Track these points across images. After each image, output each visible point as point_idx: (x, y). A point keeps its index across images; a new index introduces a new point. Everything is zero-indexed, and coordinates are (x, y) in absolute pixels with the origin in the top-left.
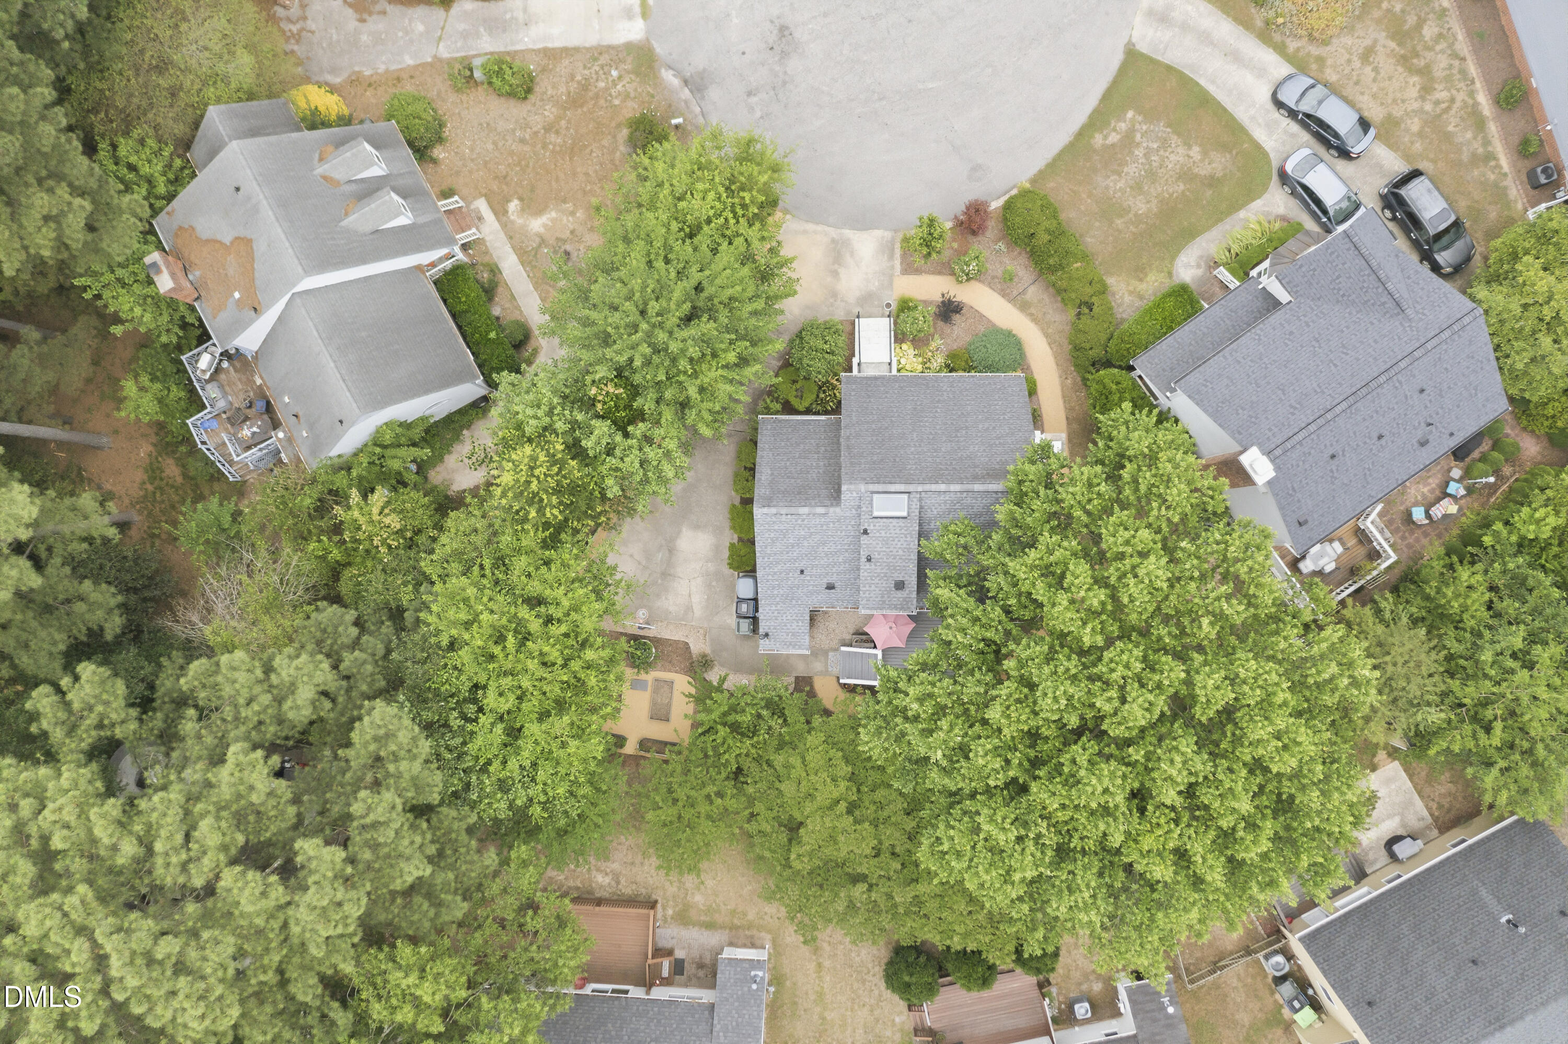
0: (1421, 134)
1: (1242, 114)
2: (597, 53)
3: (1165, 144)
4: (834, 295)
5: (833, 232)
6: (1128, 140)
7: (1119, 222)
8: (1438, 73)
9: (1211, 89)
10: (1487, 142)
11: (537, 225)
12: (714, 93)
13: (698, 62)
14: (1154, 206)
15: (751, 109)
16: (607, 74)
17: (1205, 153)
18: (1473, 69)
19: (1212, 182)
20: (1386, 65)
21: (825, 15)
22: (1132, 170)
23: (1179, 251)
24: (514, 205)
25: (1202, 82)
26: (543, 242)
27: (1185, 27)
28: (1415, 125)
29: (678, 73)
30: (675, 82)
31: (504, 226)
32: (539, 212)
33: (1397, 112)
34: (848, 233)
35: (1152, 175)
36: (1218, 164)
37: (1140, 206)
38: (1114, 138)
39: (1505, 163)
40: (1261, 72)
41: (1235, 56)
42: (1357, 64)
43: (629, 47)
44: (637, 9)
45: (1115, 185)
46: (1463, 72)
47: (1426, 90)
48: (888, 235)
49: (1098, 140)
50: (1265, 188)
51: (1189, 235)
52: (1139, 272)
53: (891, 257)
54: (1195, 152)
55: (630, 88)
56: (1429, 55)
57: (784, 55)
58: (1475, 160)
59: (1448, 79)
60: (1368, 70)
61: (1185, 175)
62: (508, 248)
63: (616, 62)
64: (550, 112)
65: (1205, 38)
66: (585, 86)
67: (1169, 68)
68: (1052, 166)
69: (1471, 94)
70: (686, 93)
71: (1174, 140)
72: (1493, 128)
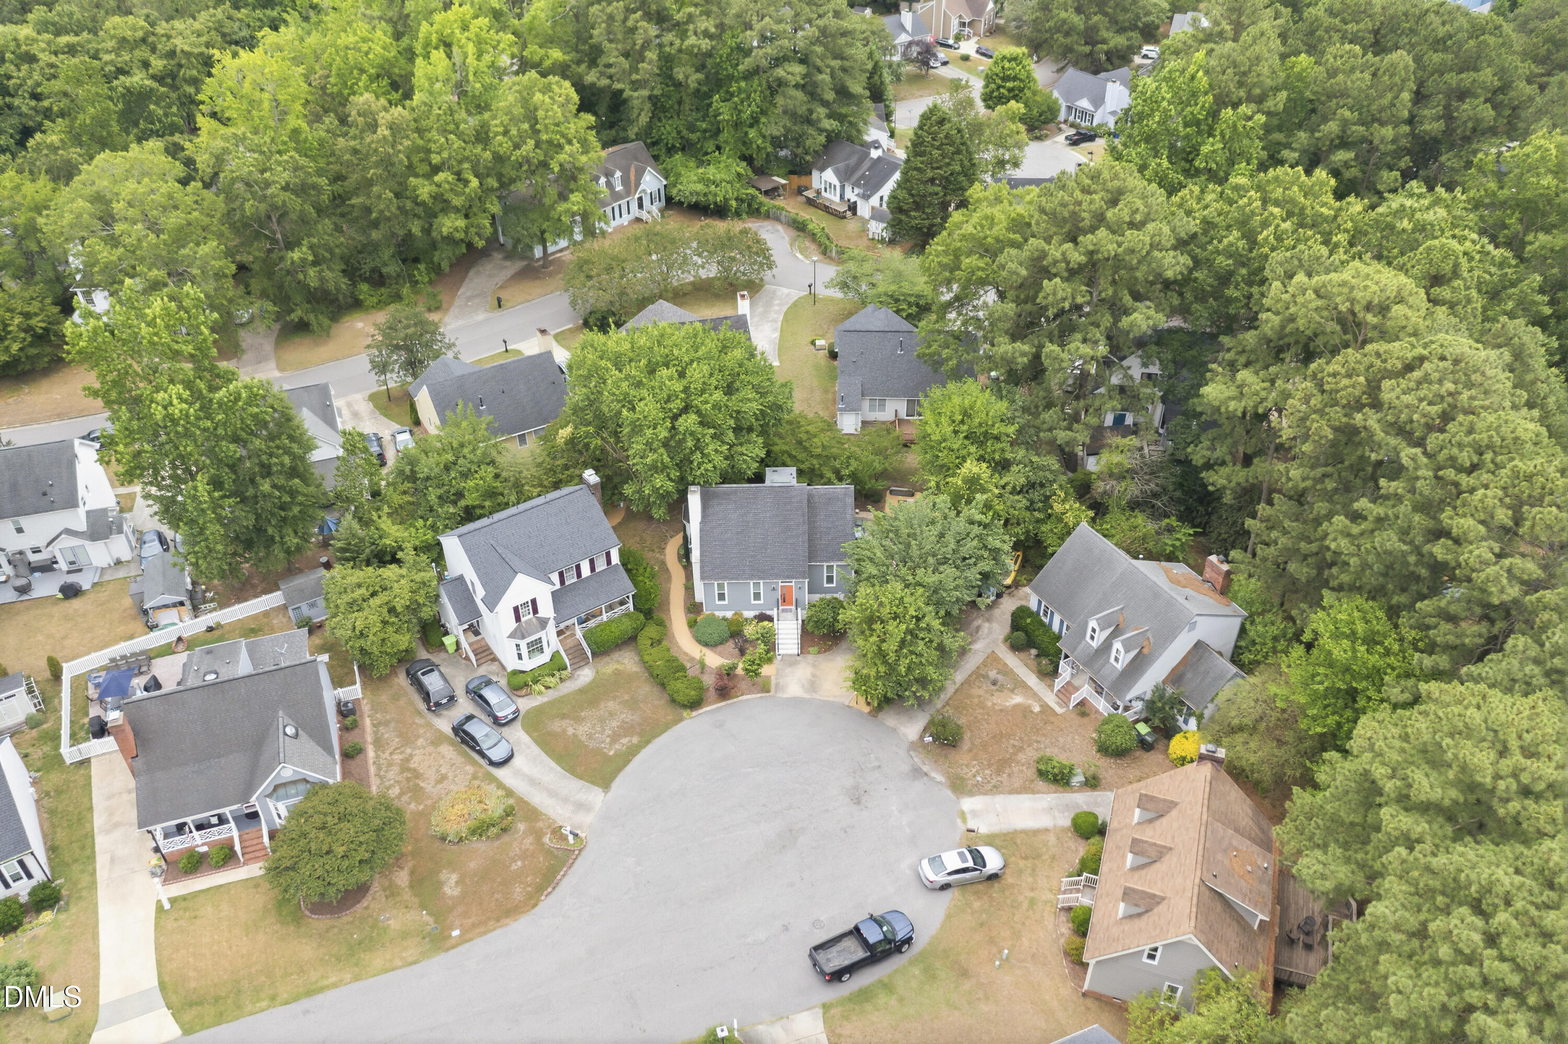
0: (418, 737)
1: (536, 750)
2: (996, 790)
3: (590, 736)
4: (814, 666)
5: (816, 696)
6: (615, 738)
7: (626, 697)
8: (396, 769)
9: (553, 765)
10: (375, 733)
11: (1018, 699)
12: (905, 768)
13: (919, 785)
14: (602, 705)
15: (877, 759)
16: (984, 778)
17: (564, 731)
18: (372, 770)
19: (563, 717)
20: (431, 775)
21: (827, 811)
22: (615, 724)
23: (591, 683)
24: (1037, 709)
25: (559, 769)
26: (1012, 691)
27: (565, 800)
28: (420, 742)
29: (932, 779)
30: (933, 774)
31: (1040, 700)
32: (1016, 706)
33: (430, 749)
34: (806, 696)
35: (602, 720)
36: (557, 726)
37: (611, 705)
38: (625, 741)
39: (368, 722)
40: (518, 773)
41: (533, 782)
42: (450, 775)
43: (971, 794)
44: (968, 816)
45: (627, 716)
46: (379, 768)
47: (408, 760)
48: (779, 695)
49: (635, 740)
50: (528, 712)
51: (582, 691)
52: (617, 673)
53: (777, 685)
54: (570, 731)
55: (966, 770)
56: (400, 778)
57: (856, 788)
58: (386, 724)
59: (390, 765)
60: (443, 771)
61: (579, 720)
62: (1035, 688)
63: (977, 785)
64: (1021, 757)
65: (552, 793)
66: (999, 772)
67: (581, 778)
68: (667, 727)
69: (377, 757)
70: (925, 769)
71: (583, 738)
72: (369, 738)
